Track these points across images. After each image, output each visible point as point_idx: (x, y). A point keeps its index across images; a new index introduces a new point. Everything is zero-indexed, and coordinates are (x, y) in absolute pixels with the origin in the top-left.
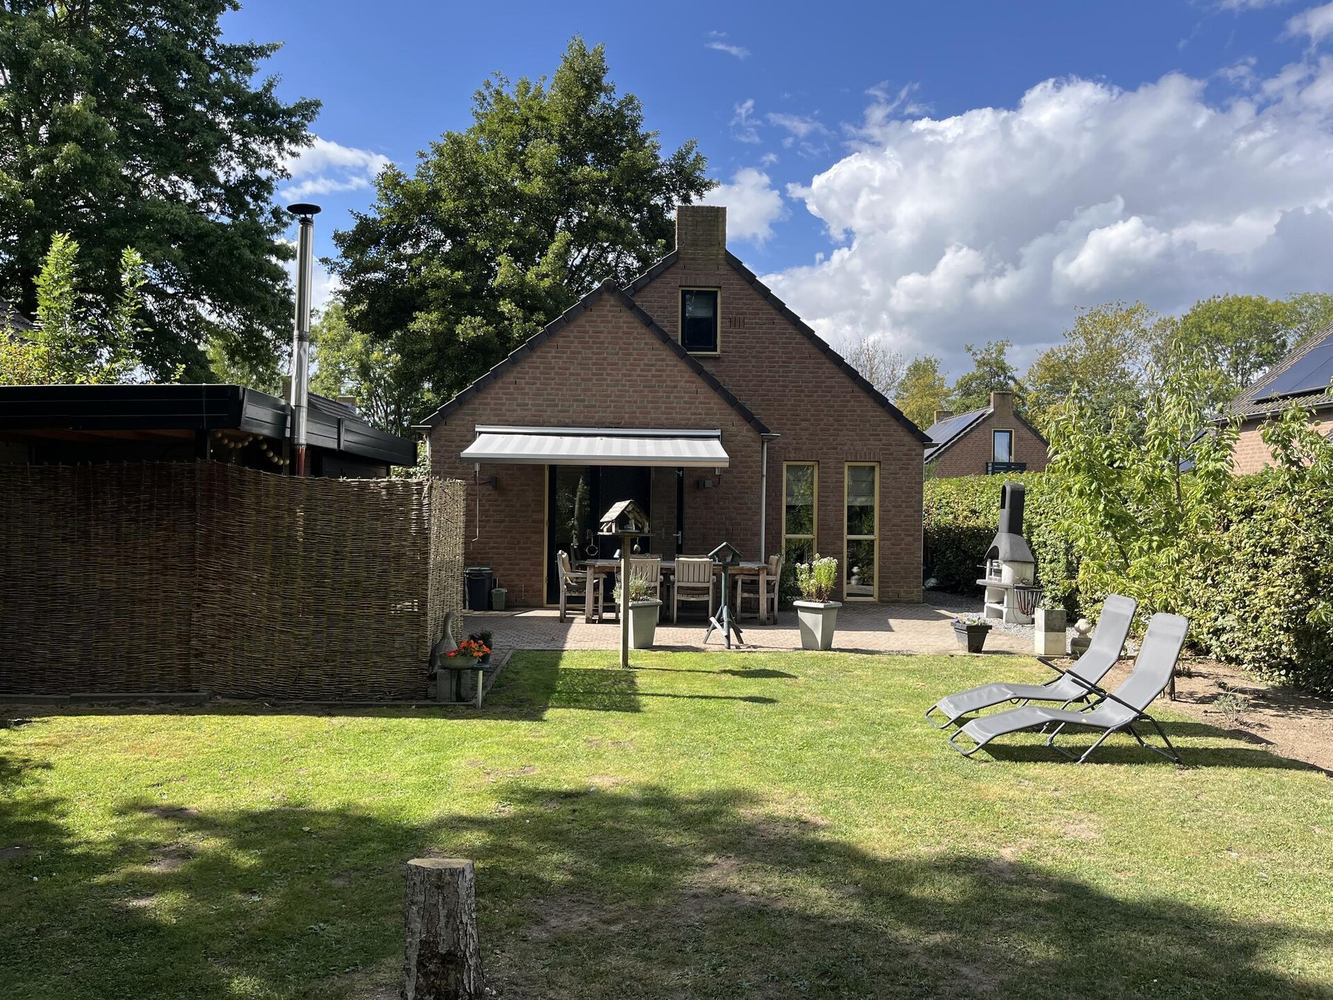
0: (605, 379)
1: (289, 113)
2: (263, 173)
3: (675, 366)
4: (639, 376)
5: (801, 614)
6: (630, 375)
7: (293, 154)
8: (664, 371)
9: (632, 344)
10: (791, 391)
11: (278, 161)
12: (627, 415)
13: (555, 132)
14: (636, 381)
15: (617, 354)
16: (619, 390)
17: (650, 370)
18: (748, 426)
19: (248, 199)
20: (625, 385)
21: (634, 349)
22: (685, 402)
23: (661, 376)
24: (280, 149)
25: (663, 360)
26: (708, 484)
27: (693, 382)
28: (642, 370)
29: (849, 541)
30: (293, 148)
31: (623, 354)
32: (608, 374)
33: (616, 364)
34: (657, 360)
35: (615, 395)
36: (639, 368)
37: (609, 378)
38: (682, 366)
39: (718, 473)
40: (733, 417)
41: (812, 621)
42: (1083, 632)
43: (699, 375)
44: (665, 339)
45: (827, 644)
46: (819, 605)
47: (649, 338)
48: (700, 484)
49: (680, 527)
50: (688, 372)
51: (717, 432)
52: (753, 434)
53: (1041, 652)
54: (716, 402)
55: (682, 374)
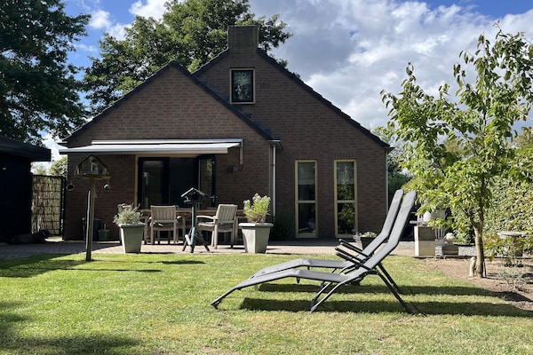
0: (172, 114)
1: (75, 20)
2: (61, 49)
3: (215, 105)
4: (192, 111)
5: (244, 231)
6: (187, 111)
7: (76, 40)
8: (207, 108)
9: (187, 94)
10: (299, 121)
11: (69, 43)
13: (200, 14)
14: (190, 114)
15: (179, 100)
16: (180, 120)
17: (199, 108)
18: (261, 137)
19: (55, 61)
20: (183, 117)
21: (189, 97)
22: (220, 125)
23: (205, 111)
24: (71, 37)
25: (207, 102)
26: (235, 169)
27: (226, 113)
28: (194, 108)
29: (338, 204)
30: (77, 37)
31: (182, 100)
32: (173, 111)
33: (178, 105)
34: (203, 102)
35: (178, 123)
36: (192, 108)
38: (219, 104)
39: (241, 163)
40: (251, 132)
41: (250, 236)
42: (450, 241)
43: (229, 109)
44: (208, 90)
45: (261, 250)
46: (253, 225)
47: (198, 91)
48: (230, 170)
49: (213, 193)
50: (222, 109)
51: (240, 140)
52: (263, 141)
53: (417, 254)
54: (240, 124)
55: (219, 109)
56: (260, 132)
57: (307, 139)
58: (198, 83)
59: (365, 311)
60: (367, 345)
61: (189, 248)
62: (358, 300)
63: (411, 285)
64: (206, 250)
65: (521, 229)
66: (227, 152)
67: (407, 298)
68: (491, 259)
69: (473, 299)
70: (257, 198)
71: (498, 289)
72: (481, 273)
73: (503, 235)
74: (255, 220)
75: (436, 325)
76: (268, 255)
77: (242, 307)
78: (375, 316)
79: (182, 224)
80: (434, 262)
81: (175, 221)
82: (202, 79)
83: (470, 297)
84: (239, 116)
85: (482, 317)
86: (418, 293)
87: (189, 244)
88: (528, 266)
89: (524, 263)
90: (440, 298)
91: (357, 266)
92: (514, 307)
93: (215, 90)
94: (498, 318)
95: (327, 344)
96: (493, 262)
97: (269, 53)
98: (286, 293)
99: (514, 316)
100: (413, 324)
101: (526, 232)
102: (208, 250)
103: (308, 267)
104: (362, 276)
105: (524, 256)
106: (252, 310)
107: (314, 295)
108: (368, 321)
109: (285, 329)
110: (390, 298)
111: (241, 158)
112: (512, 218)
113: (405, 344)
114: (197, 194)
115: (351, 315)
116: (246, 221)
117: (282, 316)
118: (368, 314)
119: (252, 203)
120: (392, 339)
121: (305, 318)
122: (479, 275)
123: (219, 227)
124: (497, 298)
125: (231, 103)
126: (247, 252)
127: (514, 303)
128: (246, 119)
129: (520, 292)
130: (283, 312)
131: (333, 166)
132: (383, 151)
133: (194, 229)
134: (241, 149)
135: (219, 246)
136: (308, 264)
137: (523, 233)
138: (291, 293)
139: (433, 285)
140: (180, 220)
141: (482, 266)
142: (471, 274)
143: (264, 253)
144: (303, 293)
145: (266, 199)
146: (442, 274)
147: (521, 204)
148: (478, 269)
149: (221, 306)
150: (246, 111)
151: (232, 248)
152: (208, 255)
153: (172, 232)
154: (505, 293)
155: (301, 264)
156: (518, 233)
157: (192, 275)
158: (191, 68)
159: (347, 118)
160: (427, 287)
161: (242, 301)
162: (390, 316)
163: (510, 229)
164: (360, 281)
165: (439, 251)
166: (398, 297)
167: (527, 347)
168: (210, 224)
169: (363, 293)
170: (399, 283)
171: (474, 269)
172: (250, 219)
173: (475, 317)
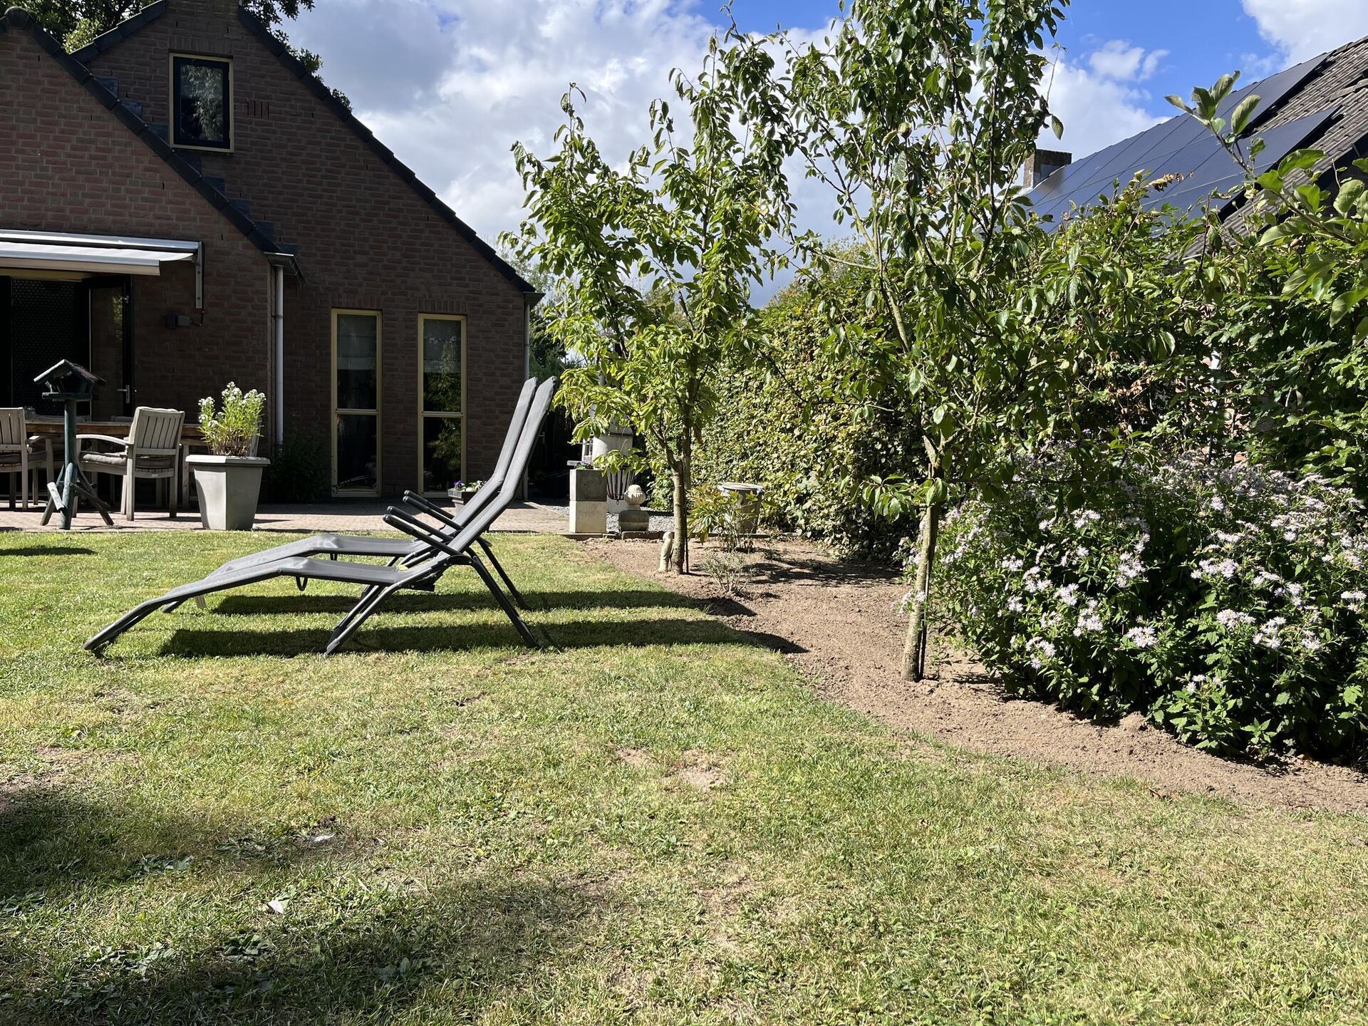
0: (14, 159)
3: (127, 145)
4: (69, 156)
5: (199, 475)
6: (55, 154)
8: (109, 151)
9: (56, 108)
10: (340, 211)
12: (50, 213)
14: (64, 163)
15: (34, 121)
16: (36, 176)
17: (86, 149)
18: (246, 241)
20: (46, 169)
21: (61, 116)
22: (144, 199)
23: (104, 158)
25: (108, 135)
26: (184, 320)
27: (156, 171)
28: (74, 148)
29: (427, 420)
31: (42, 122)
32: (18, 151)
33: (32, 137)
34: (98, 134)
35: (31, 184)
36: (68, 146)
37: (20, 156)
38: (138, 144)
39: (199, 305)
40: (221, 227)
41: (213, 486)
42: (632, 502)
43: (166, 159)
44: (111, 105)
45: (239, 521)
46: (221, 459)
47: (86, 102)
48: (169, 321)
49: (127, 378)
50: (148, 157)
51: (194, 245)
52: (253, 253)
53: (572, 529)
54: (194, 202)
55: (140, 157)
56: (246, 228)
57: (359, 259)
58: (84, 80)
59: (444, 648)
60: (432, 715)
61: (57, 518)
62: (436, 624)
63: (548, 590)
64: (103, 523)
65: (758, 478)
66: (157, 272)
67: (531, 618)
68: (702, 537)
69: (653, 614)
70: (231, 393)
71: (703, 595)
72: (680, 564)
73: (726, 488)
74: (227, 449)
75: (578, 667)
76: (256, 535)
77: (165, 651)
78: (462, 657)
79: (44, 457)
80: (602, 545)
81: (26, 449)
82: (99, 72)
83: (650, 610)
84: (194, 181)
85: (662, 647)
86: (558, 606)
87: (59, 505)
88: (761, 550)
89: (756, 544)
90: (595, 615)
91: (435, 549)
92: (721, 625)
93: (130, 105)
94: (690, 647)
95: (345, 719)
96: (706, 545)
97: (273, 28)
98: (280, 617)
99: (717, 642)
100: (533, 669)
101: (765, 484)
102: (110, 522)
103: (333, 554)
104: (439, 569)
105: (760, 532)
106: (189, 655)
107: (340, 619)
108: (444, 668)
109: (259, 693)
110: (499, 617)
111: (199, 293)
112: (744, 456)
113: (511, 710)
114: (77, 377)
115: (412, 656)
116: (205, 450)
117: (256, 667)
118: (449, 653)
119: (219, 405)
120: (486, 701)
121: (311, 668)
122: (676, 568)
123: (137, 466)
124: (696, 611)
125: (172, 144)
126: (206, 526)
127: (724, 619)
128: (211, 191)
129: (737, 599)
130: (261, 658)
131: (416, 327)
132: (520, 302)
133: (69, 467)
134: (199, 269)
135: (138, 515)
136: (335, 547)
137: (759, 487)
138: (292, 616)
139: (588, 589)
140: (37, 447)
141: (683, 551)
142: (662, 567)
143: (248, 528)
144: (317, 615)
145: (255, 398)
146: (612, 568)
147: (760, 429)
148: (675, 557)
149: (112, 650)
150: (211, 170)
151: (173, 518)
152: (108, 534)
153: (19, 474)
154: (714, 600)
155: (318, 546)
156: (752, 486)
157: (53, 580)
158: (72, 43)
159: (447, 214)
160: (577, 593)
161: (167, 636)
162: (491, 655)
163: (741, 480)
164: (434, 579)
165: (613, 523)
166: (513, 615)
167: (727, 699)
168: (114, 458)
169: (448, 610)
170: (522, 586)
171: (668, 556)
172: (215, 446)
173: (651, 647)
